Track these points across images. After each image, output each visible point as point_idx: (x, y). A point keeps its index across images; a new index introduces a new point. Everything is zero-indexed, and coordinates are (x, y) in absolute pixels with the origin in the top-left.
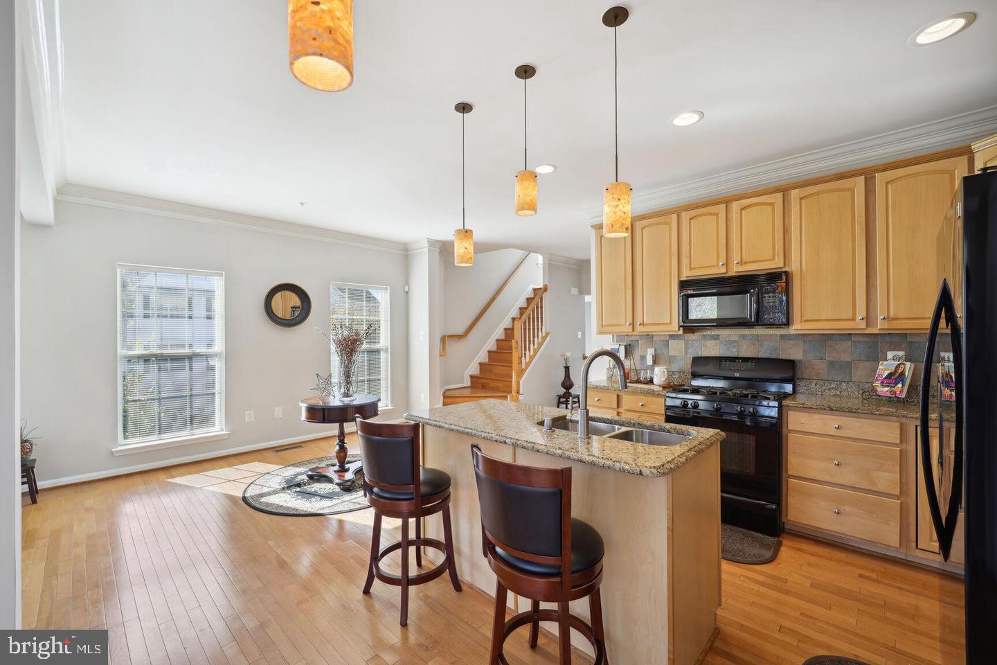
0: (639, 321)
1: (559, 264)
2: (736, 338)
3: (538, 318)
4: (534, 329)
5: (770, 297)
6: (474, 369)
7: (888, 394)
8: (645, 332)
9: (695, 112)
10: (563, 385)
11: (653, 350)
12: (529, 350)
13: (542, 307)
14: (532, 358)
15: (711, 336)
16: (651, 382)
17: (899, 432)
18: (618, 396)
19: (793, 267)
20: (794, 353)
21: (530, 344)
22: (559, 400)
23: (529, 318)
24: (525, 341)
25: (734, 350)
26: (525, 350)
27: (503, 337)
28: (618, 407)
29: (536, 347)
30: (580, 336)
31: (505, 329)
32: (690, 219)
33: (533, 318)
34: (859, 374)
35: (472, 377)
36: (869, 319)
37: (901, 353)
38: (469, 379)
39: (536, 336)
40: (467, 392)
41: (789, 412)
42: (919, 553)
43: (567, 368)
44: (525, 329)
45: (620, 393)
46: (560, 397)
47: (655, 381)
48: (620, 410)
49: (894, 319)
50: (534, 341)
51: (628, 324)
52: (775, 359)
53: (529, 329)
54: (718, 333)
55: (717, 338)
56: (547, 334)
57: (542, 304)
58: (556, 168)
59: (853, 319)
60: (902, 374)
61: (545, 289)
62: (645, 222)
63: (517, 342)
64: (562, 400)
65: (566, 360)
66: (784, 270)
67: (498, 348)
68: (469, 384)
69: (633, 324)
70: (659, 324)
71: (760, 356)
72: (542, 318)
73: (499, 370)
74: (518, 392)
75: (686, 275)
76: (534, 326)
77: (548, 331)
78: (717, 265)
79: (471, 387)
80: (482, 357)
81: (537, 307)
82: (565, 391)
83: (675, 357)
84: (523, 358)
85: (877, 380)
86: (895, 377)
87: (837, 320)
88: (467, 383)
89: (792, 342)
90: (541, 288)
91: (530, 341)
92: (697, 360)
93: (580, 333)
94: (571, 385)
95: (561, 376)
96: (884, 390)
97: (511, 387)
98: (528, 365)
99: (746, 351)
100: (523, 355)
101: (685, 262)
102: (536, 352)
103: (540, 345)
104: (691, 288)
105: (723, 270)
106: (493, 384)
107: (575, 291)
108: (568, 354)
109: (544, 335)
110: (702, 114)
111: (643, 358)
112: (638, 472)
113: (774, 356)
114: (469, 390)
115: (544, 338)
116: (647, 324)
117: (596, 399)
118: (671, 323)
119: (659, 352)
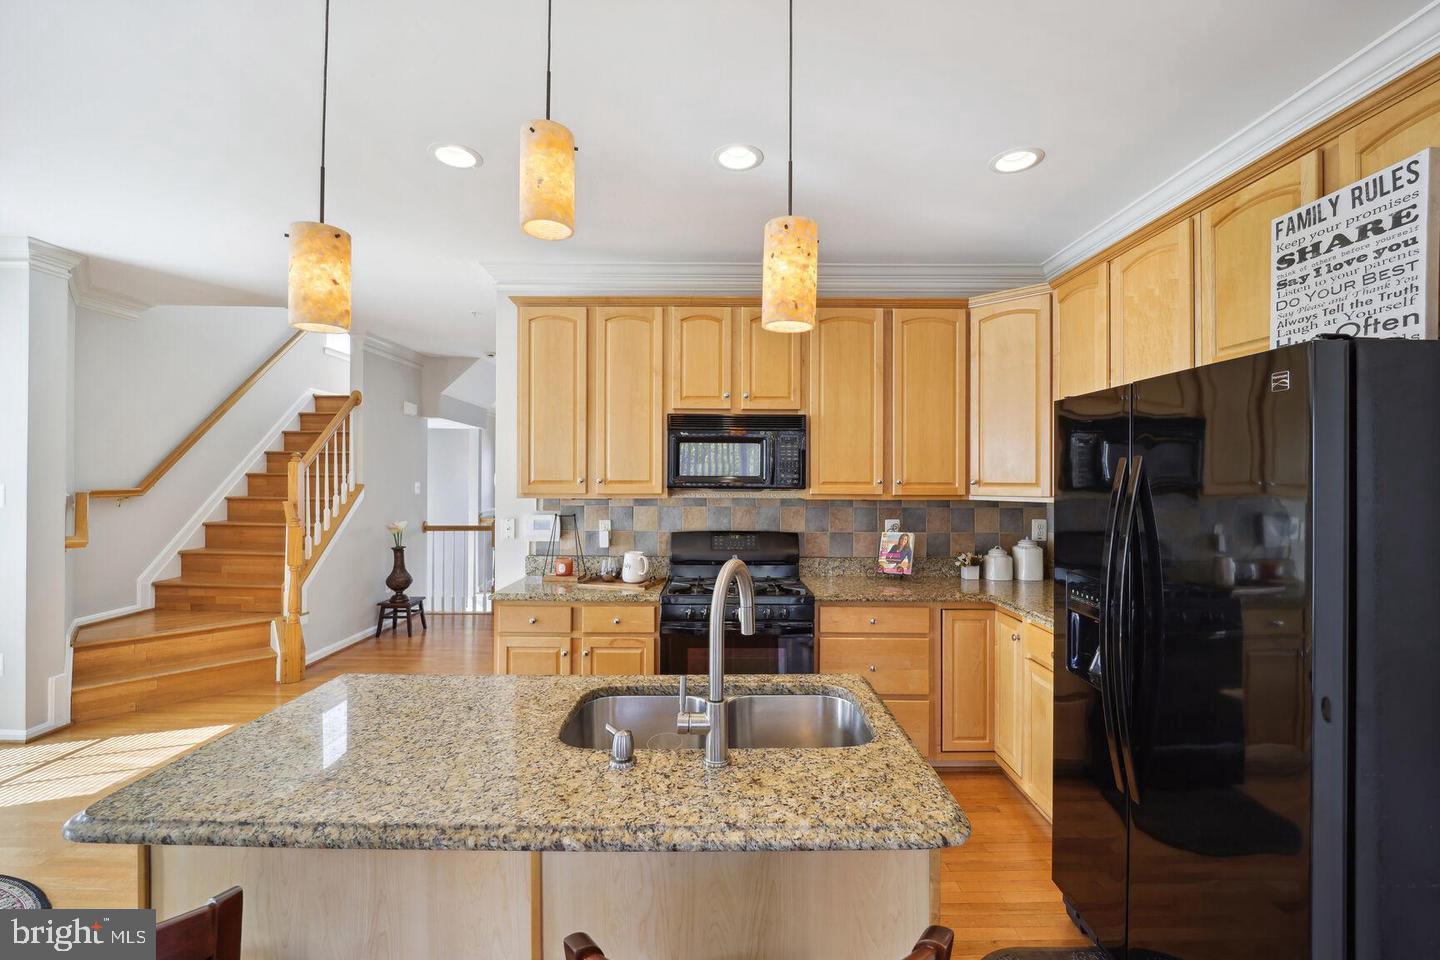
0: (597, 475)
1: (384, 355)
2: (727, 504)
3: (340, 455)
4: (331, 477)
5: (786, 449)
6: (165, 566)
7: (895, 572)
8: (605, 495)
9: (753, 148)
10: (390, 582)
11: (609, 522)
12: (322, 520)
13: (347, 434)
14: (327, 537)
15: (695, 500)
16: (617, 577)
17: (927, 620)
18: (572, 609)
19: (811, 411)
20: (797, 524)
21: (322, 508)
22: (382, 610)
23: (322, 455)
24: (313, 501)
25: (725, 521)
26: (313, 520)
27: (243, 492)
28: (572, 629)
29: (335, 515)
30: (417, 491)
31: (249, 476)
32: (682, 320)
33: (331, 455)
34: (860, 549)
35: (158, 587)
36: (886, 483)
37: (897, 521)
38: (151, 594)
39: (336, 491)
40: (146, 627)
41: (821, 608)
42: (946, 757)
43: (399, 551)
44: (313, 477)
45: (576, 605)
46: (383, 606)
47: (627, 575)
48: (576, 635)
49: (907, 484)
50: (331, 501)
51: (579, 480)
52: (775, 532)
53: (322, 477)
54: (705, 496)
55: (702, 502)
56: (359, 488)
57: (348, 428)
58: (480, 160)
59: (870, 483)
60: (907, 546)
61: (356, 400)
62: (612, 310)
63: (295, 506)
64: (387, 611)
65: (398, 536)
66: (800, 413)
67: (230, 518)
68: (150, 604)
69: (586, 481)
70: (631, 482)
71: (758, 528)
72: (347, 455)
73: (237, 564)
74: (298, 611)
75: (675, 405)
76: (331, 470)
77: (360, 482)
78: (719, 397)
79: (157, 610)
80: (191, 536)
81: (340, 434)
82: (394, 593)
83: (643, 533)
84: (308, 536)
85: (882, 555)
86: (897, 552)
87: (855, 483)
88: (146, 600)
89: (794, 509)
90: (348, 397)
91: (322, 501)
92: (678, 538)
93: (417, 485)
94: (408, 582)
95: (387, 567)
96: (890, 567)
97: (279, 600)
98: (318, 551)
99: (740, 522)
100: (309, 532)
101: (673, 385)
102: (336, 523)
103: (345, 509)
104: (687, 427)
105: (727, 405)
106: (221, 599)
107: (411, 409)
108: (402, 525)
109: (352, 489)
110: (761, 158)
111: (592, 536)
112: (940, 842)
113: (773, 529)
114: (149, 621)
115: (352, 497)
116: (611, 482)
117: (531, 621)
118: (650, 481)
119: (616, 526)
